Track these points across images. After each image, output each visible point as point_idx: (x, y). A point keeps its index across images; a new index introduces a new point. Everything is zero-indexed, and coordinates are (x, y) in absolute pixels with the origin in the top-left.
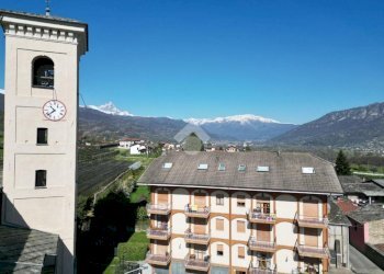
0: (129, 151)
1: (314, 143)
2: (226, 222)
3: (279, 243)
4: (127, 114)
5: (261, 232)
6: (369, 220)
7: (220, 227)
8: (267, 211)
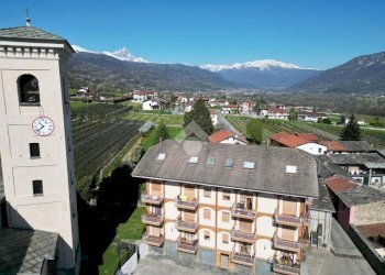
0: (141, 106)
1: (337, 90)
2: (213, 212)
3: (258, 233)
4: (142, 60)
5: (244, 223)
6: (356, 204)
7: (207, 216)
8: (250, 207)
